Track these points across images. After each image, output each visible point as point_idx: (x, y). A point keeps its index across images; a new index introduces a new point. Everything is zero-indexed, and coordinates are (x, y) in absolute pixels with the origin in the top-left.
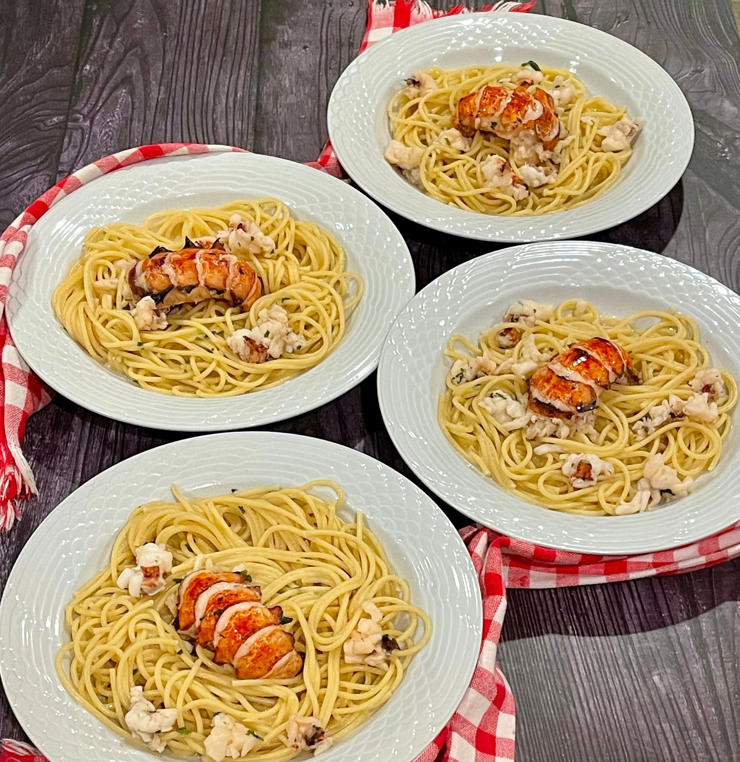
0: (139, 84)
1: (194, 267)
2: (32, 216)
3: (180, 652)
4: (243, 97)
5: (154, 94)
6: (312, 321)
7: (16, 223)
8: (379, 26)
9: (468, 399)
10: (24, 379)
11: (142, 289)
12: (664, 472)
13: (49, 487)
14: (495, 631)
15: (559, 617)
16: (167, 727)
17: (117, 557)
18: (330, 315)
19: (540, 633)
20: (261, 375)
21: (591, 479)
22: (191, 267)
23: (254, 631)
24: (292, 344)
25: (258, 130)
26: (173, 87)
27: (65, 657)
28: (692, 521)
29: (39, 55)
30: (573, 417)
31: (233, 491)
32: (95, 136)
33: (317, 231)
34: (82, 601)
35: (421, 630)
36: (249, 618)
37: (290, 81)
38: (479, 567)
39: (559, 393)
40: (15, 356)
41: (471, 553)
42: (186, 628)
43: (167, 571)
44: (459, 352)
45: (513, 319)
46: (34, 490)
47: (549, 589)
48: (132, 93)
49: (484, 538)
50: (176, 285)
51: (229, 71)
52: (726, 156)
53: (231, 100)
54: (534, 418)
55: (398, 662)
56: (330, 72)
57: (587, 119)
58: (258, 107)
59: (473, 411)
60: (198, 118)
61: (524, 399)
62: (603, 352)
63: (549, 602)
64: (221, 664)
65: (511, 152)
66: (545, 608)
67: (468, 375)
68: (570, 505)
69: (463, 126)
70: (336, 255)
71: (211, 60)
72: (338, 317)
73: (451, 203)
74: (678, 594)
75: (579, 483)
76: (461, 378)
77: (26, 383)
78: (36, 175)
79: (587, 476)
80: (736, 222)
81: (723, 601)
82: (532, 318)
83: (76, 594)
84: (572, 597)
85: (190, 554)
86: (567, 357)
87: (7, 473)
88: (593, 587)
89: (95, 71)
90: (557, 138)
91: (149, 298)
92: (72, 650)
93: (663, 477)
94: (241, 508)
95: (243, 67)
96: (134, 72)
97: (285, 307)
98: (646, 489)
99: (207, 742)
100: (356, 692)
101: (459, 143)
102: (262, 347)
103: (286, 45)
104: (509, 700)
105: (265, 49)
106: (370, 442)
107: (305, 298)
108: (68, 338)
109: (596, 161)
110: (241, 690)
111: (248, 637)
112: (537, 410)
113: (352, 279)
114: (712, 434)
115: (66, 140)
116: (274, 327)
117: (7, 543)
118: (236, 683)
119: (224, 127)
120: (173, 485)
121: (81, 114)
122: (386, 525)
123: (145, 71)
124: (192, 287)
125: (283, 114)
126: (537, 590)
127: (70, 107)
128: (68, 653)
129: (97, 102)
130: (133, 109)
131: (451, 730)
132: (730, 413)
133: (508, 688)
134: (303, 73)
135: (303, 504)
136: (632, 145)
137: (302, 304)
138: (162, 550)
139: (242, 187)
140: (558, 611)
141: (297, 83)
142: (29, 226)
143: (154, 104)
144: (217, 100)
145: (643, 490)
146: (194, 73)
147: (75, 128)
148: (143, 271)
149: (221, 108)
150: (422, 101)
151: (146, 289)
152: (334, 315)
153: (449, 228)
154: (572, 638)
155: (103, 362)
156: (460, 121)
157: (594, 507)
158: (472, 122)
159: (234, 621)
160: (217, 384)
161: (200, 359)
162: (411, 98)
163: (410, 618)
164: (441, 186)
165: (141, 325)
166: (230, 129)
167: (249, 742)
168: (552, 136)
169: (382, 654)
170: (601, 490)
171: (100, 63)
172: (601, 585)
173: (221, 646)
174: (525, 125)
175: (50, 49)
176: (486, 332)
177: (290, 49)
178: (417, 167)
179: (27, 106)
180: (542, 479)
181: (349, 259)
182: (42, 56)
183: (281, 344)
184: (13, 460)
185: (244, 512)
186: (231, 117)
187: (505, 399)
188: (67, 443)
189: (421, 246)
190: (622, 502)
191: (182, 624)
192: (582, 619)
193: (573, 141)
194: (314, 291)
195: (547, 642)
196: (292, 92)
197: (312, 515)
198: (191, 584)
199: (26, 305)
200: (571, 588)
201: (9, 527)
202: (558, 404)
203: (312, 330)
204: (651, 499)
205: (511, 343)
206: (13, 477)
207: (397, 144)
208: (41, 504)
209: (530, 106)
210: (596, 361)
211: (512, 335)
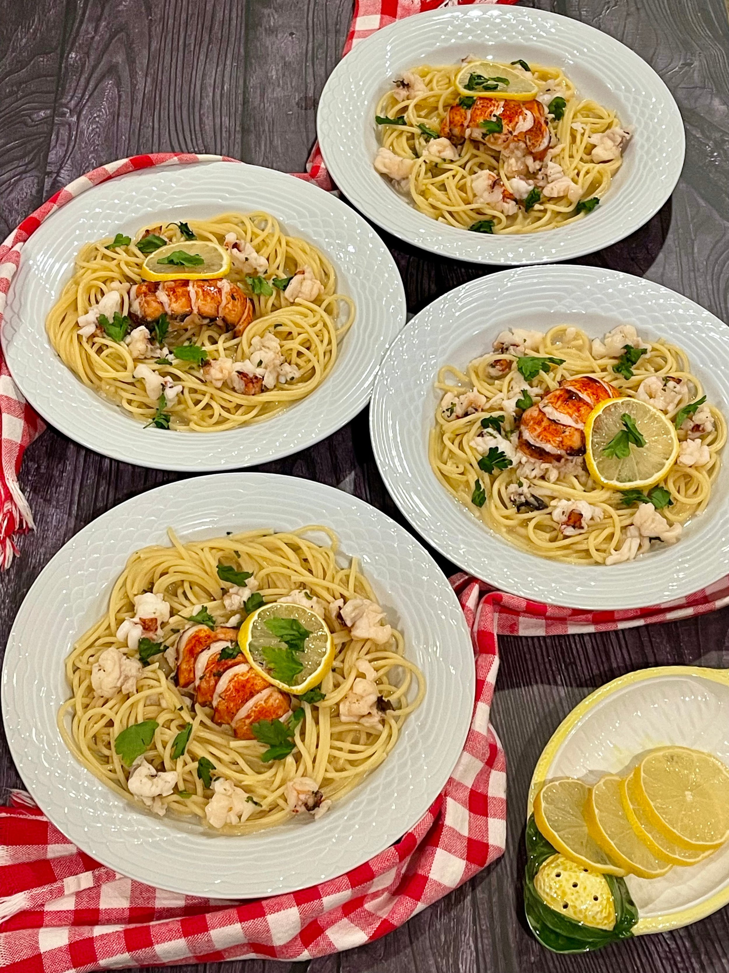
0: (125, 74)
1: (187, 294)
2: (24, 234)
3: (181, 709)
4: (230, 90)
5: (140, 86)
6: (303, 350)
7: (8, 242)
8: (367, 13)
9: (458, 436)
10: (19, 411)
11: (137, 316)
12: (653, 521)
13: (46, 521)
14: (488, 692)
15: (548, 666)
16: (168, 791)
17: (116, 603)
18: (322, 341)
19: (528, 684)
20: (254, 407)
21: (582, 528)
22: (183, 295)
23: (252, 695)
24: (285, 375)
25: (246, 127)
26: (160, 78)
27: (67, 712)
28: (681, 575)
29: (24, 40)
30: (563, 460)
31: (228, 533)
32: (82, 133)
33: (307, 248)
34: (82, 654)
35: (414, 686)
36: (247, 681)
37: (277, 71)
38: (471, 621)
39: (550, 437)
40: (11, 387)
41: (463, 606)
42: (186, 685)
43: (165, 621)
44: (450, 383)
45: (503, 349)
46: (31, 524)
47: (538, 637)
48: (118, 84)
49: (475, 590)
50: (170, 313)
51: (215, 60)
52: (715, 161)
53: (218, 92)
54: (524, 459)
55: (393, 722)
56: (317, 62)
57: (578, 127)
58: (245, 102)
59: (462, 449)
60: (185, 113)
61: (514, 437)
62: (593, 394)
63: (538, 650)
64: (220, 724)
65: (501, 161)
66: (534, 657)
67: (459, 411)
68: (559, 553)
69: (453, 135)
70: (326, 274)
71: (197, 48)
72: (330, 343)
73: (440, 219)
74: (664, 643)
75: (569, 531)
76: (451, 413)
77: (22, 415)
78: (24, 176)
79: (577, 524)
80: (724, 235)
81: (708, 651)
82: (522, 349)
83: (77, 646)
84: (560, 644)
85: (186, 603)
86: (558, 399)
87: (5, 510)
88: (581, 636)
89: (80, 59)
90: (548, 148)
91: (143, 327)
92: (74, 707)
93: (653, 526)
94: (236, 552)
95: (229, 56)
96: (120, 60)
97: (277, 334)
98: (635, 537)
99: (208, 809)
100: (351, 752)
101: (449, 153)
102: (256, 378)
103: (272, 31)
104: (501, 758)
105: (250, 37)
106: (360, 474)
107: (297, 325)
108: (62, 366)
109: (587, 173)
110: (240, 750)
111: (247, 701)
112: (527, 451)
113: (342, 300)
114: (702, 477)
115: (53, 137)
116: (267, 356)
117: (6, 580)
118: (234, 744)
119: (211, 123)
120: (170, 528)
121: (67, 108)
122: (379, 574)
123: (131, 61)
124: (186, 315)
125: (270, 109)
126: (526, 638)
127: (56, 101)
128: (70, 709)
129: (83, 95)
130: (119, 103)
131: (446, 795)
132: (719, 452)
133: (499, 745)
134: (290, 63)
135: (296, 549)
136: (622, 152)
137: (295, 332)
138: (160, 600)
139: (232, 199)
140: (546, 660)
141: (284, 75)
142: (22, 243)
143: (140, 97)
144: (203, 94)
145: (632, 537)
146: (180, 63)
147: (62, 124)
148: (137, 297)
149: (207, 102)
150: (412, 103)
151: (140, 316)
152: (326, 341)
153: (439, 248)
154: (560, 688)
155: (97, 390)
156: (450, 130)
157: (583, 554)
158: (463, 131)
159: (232, 683)
160: (211, 416)
161: (194, 391)
162: (400, 99)
163: (404, 672)
164: (430, 200)
165: (136, 354)
166: (218, 126)
167: (248, 809)
168: (542, 147)
169: (377, 716)
170: (592, 538)
171: (86, 49)
172: (589, 634)
173: (220, 708)
174: (515, 136)
175: (35, 32)
176: (476, 362)
177: (276, 36)
178: (406, 178)
179: (13, 99)
180: (532, 524)
181: (339, 279)
182: (27, 43)
183: (275, 375)
184: (11, 495)
185: (239, 556)
186: (218, 113)
187: (495, 437)
188: (63, 472)
189: (410, 258)
190: (613, 551)
191: (182, 681)
192: (570, 669)
193: (563, 150)
194: (306, 316)
195: (536, 693)
196: (279, 86)
197: (306, 560)
198: (190, 641)
199: (21, 331)
200: (559, 636)
201: (7, 566)
202: (548, 448)
203: (304, 358)
204: (640, 546)
205: (501, 373)
206: (11, 513)
207: (386, 152)
208: (38, 539)
209: (521, 117)
210: (587, 404)
211: (502, 365)
